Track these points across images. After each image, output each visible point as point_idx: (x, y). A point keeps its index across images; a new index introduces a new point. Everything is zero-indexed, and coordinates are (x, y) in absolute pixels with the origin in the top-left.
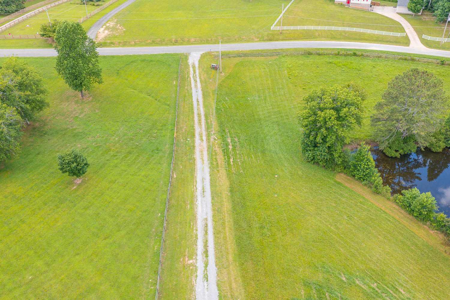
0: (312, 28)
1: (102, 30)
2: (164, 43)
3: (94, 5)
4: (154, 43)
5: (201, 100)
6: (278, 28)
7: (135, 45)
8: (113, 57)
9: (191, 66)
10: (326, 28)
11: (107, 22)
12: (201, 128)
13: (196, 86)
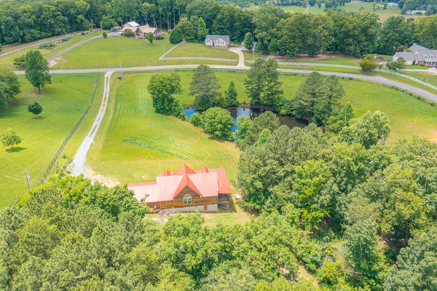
0: (184, 58)
1: (52, 62)
2: (91, 68)
3: (48, 49)
4: (85, 68)
5: (108, 92)
6: (164, 59)
7: (73, 69)
8: (59, 74)
9: (106, 78)
10: (193, 58)
11: (56, 58)
12: (105, 102)
13: (107, 87)
